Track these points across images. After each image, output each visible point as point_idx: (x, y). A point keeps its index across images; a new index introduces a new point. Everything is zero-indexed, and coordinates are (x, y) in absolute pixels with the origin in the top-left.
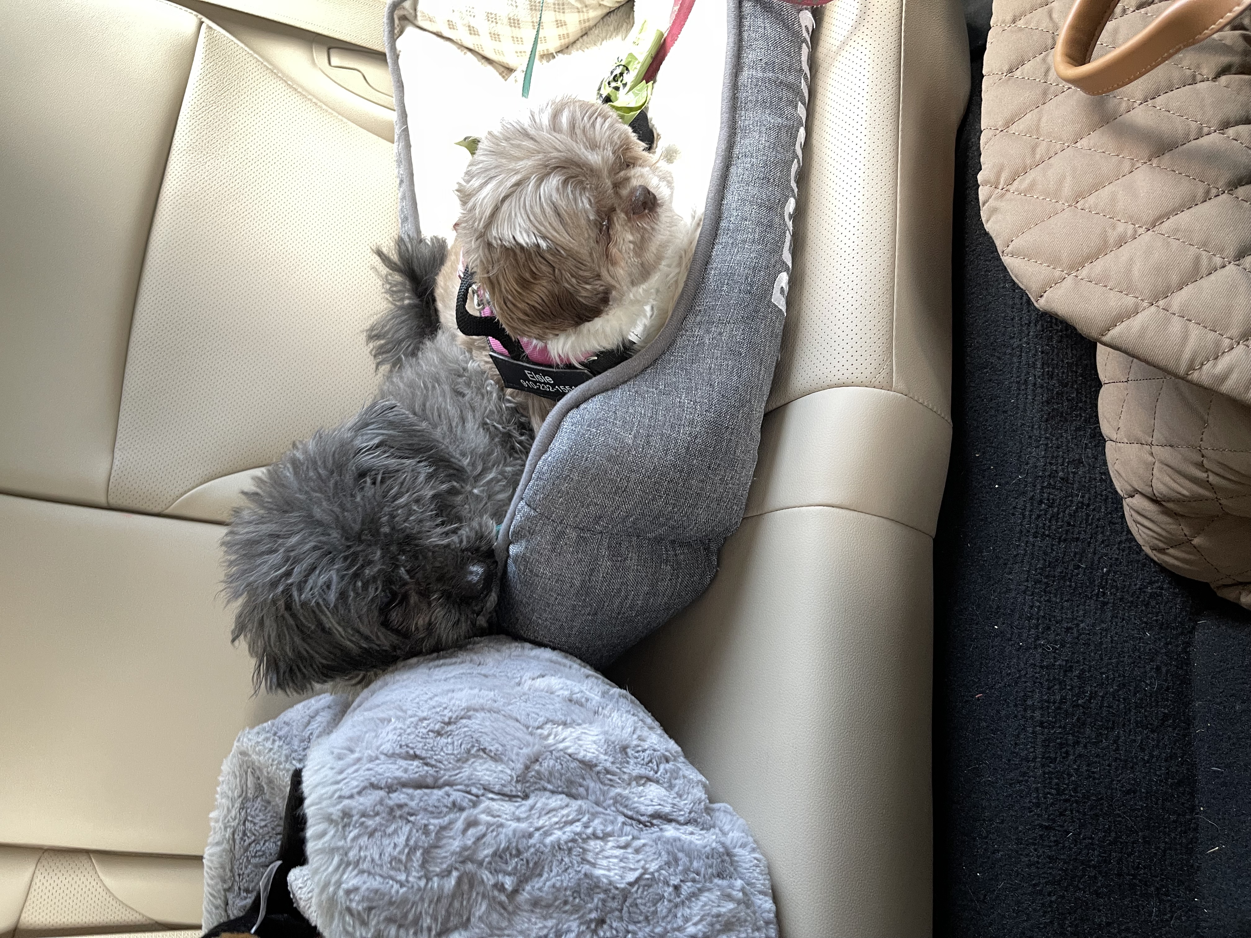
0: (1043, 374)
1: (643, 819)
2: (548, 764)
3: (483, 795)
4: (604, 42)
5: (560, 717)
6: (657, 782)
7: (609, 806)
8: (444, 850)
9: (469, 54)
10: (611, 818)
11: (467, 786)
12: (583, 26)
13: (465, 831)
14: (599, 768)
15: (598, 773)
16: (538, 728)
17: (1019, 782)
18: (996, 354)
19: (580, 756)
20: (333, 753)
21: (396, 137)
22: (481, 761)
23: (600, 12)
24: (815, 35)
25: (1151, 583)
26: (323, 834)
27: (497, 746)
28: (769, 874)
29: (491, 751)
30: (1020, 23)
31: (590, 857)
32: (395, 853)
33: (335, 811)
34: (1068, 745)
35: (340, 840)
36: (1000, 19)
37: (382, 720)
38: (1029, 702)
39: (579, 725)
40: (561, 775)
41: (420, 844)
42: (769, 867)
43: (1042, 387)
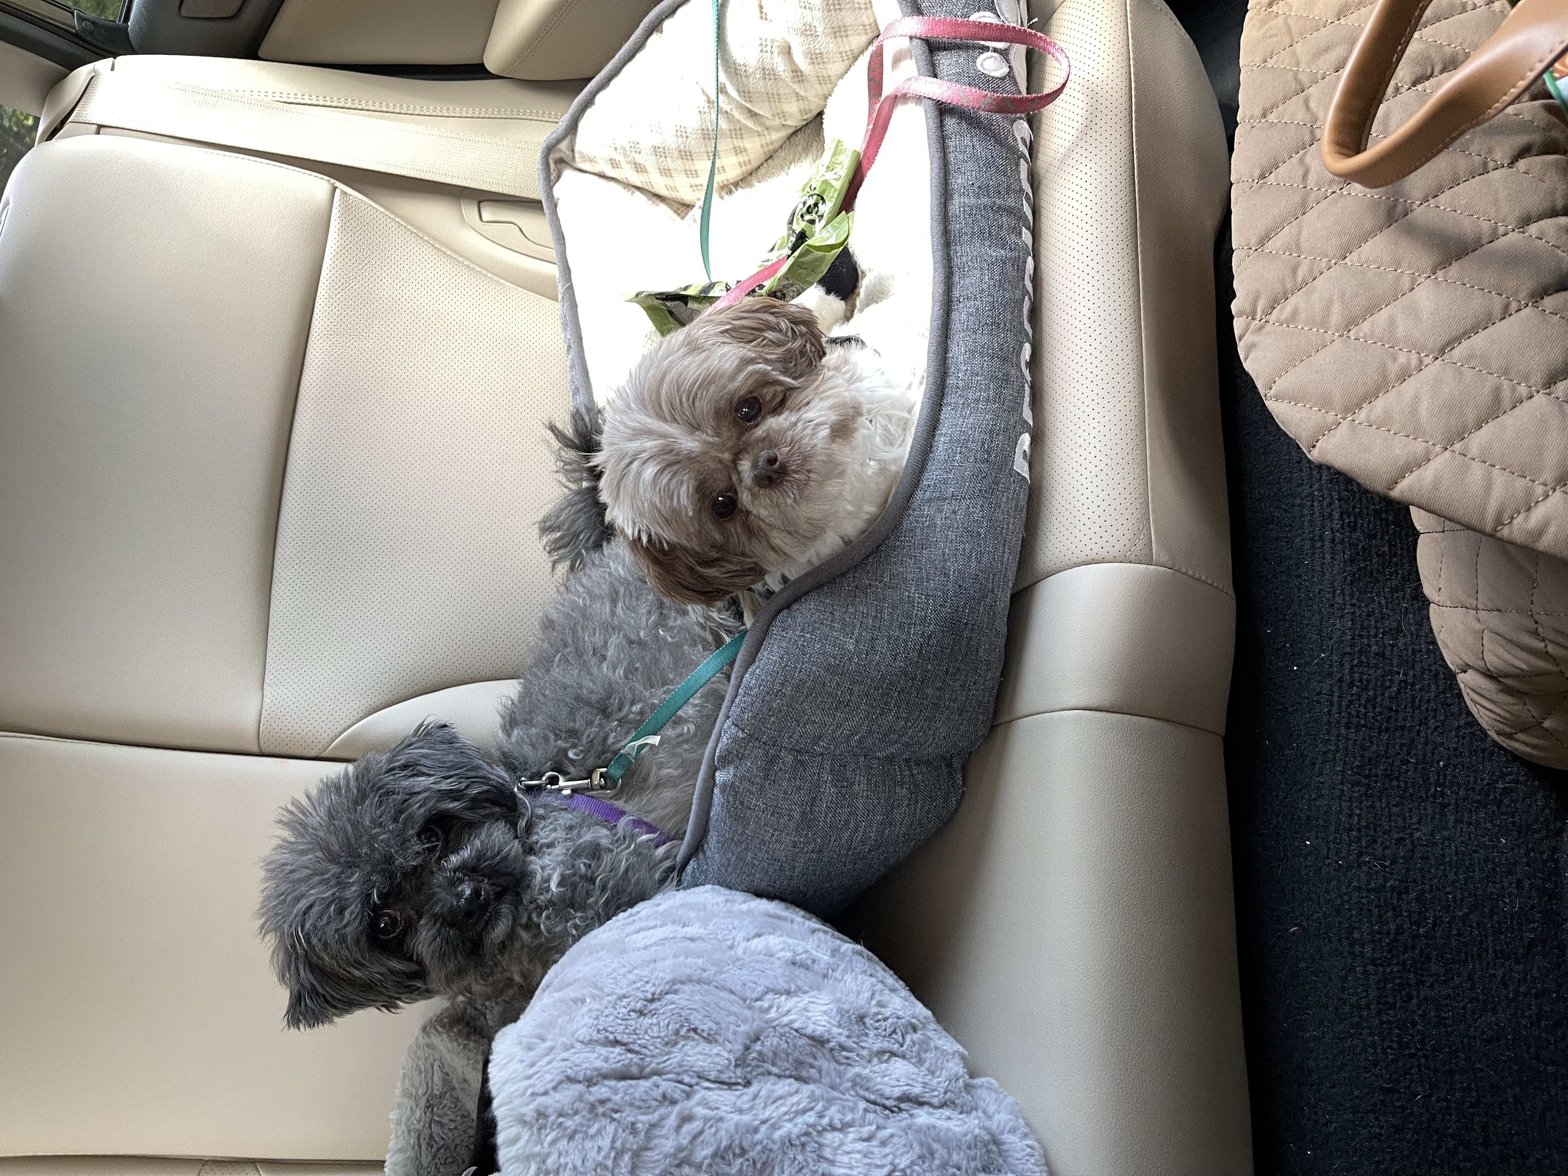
0: (1342, 528)
1: (888, 1103)
2: (770, 1042)
3: (697, 1084)
4: (792, 167)
5: (782, 984)
6: (904, 1057)
7: (847, 1090)
8: (657, 1152)
9: (637, 194)
10: (851, 1104)
11: (678, 1074)
12: (766, 149)
13: (678, 1128)
14: (832, 1044)
15: (832, 1050)
16: (757, 1000)
17: (1351, 1036)
18: (1283, 506)
19: (809, 1031)
20: (521, 1043)
21: (560, 296)
22: (692, 1043)
23: (784, 133)
24: (1032, 148)
25: (1503, 775)
26: (516, 1140)
27: (710, 1024)
28: (1047, 1164)
29: (703, 1030)
30: (1272, 118)
31: (827, 1153)
32: (600, 1159)
33: (529, 1111)
34: (1410, 986)
35: (536, 1145)
36: (1248, 114)
37: (575, 1001)
38: (1356, 935)
39: (805, 992)
40: (788, 1055)
41: (628, 1146)
42: (1045, 1155)
43: (1342, 541)
